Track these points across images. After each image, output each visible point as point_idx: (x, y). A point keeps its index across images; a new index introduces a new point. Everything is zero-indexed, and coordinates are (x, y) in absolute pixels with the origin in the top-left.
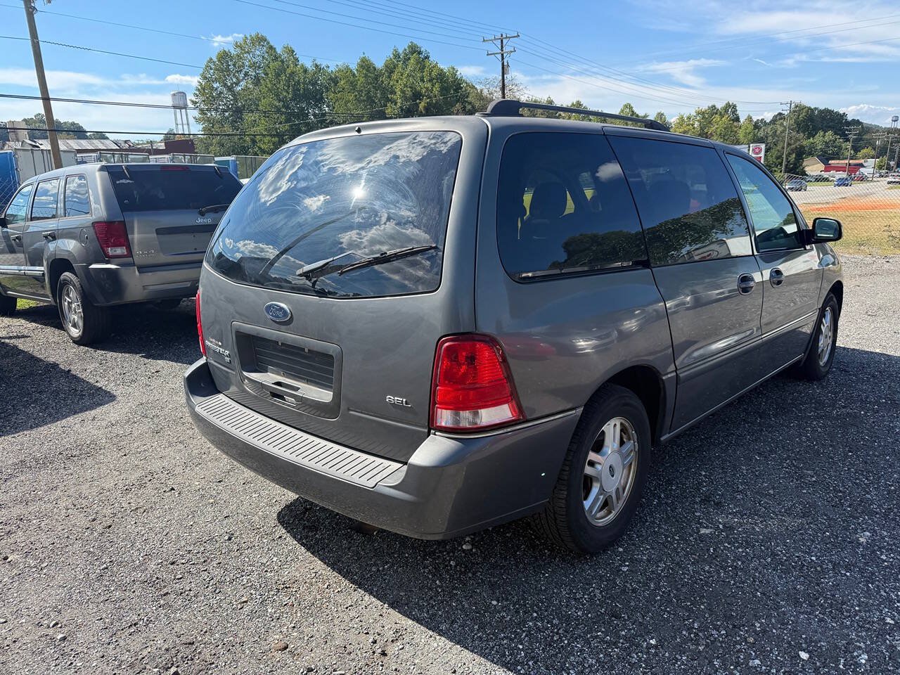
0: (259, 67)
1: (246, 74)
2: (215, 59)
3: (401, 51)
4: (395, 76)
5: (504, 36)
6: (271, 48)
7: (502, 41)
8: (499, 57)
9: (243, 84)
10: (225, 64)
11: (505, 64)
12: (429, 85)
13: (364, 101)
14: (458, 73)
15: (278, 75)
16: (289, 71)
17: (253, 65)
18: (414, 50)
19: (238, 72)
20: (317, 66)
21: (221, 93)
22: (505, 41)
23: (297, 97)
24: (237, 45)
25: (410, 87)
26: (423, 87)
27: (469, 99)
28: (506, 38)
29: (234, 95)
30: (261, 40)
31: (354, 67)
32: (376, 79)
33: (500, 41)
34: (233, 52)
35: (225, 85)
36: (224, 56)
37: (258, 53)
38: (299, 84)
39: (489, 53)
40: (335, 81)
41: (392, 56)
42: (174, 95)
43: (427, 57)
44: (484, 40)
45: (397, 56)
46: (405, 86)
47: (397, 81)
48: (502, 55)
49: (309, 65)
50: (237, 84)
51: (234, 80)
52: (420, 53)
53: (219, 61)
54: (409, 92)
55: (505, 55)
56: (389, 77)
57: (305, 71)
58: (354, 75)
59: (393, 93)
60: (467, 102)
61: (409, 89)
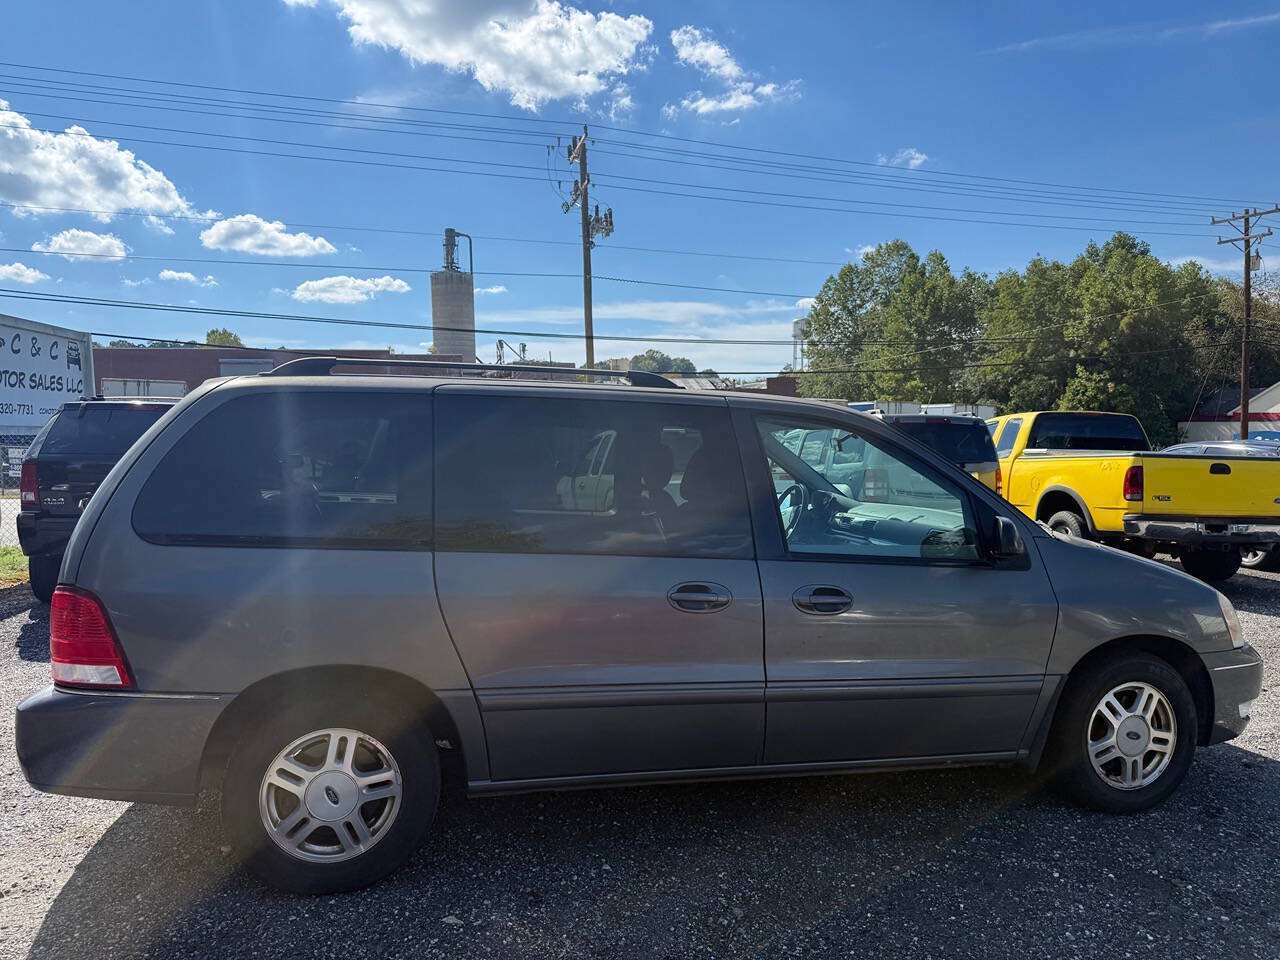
0: (893, 283)
1: (875, 292)
2: (836, 277)
3: (1100, 246)
4: (1083, 283)
5: (1251, 212)
6: (912, 256)
7: (1247, 221)
8: (1242, 244)
9: (869, 306)
10: (849, 283)
11: (1253, 254)
12: (1140, 292)
13: (1033, 319)
14: (1203, 271)
15: (913, 292)
16: (929, 285)
17: (888, 281)
18: (1125, 243)
19: (863, 290)
20: (970, 275)
21: (838, 318)
22: (1252, 220)
23: (937, 316)
24: (868, 257)
25: (1107, 297)
26: (1125, 295)
27: (1221, 309)
28: (1255, 214)
29: (855, 321)
30: (899, 248)
31: (1022, 270)
32: (1055, 286)
33: (1243, 220)
34: (861, 267)
35: (845, 308)
36: (849, 272)
37: (894, 264)
38: (941, 301)
39: (1223, 240)
40: (994, 293)
41: (1085, 254)
42: (797, 322)
43: (1144, 253)
44: (1214, 222)
45: (1093, 253)
46: (1100, 295)
47: (1088, 290)
48: (1247, 242)
49: (957, 274)
50: (860, 306)
51: (858, 302)
52: (1134, 246)
53: (841, 278)
54: (1104, 303)
55: (1252, 241)
56: (1075, 284)
57: (952, 283)
58: (1022, 285)
59: (1079, 305)
60: (1216, 313)
61: (1105, 300)
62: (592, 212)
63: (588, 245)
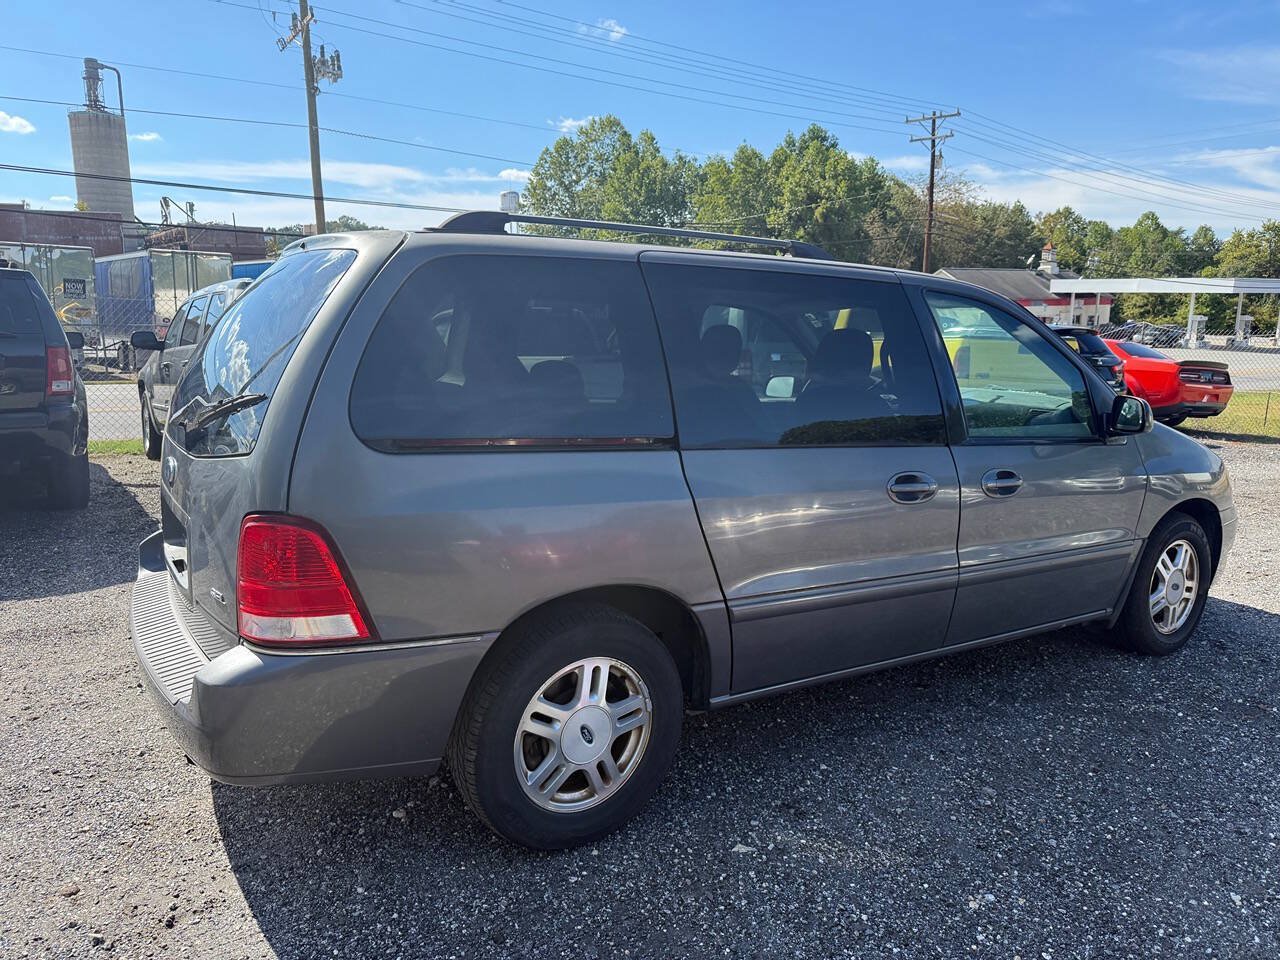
0: (607, 160)
1: (590, 169)
2: (552, 150)
3: (797, 137)
4: (784, 172)
5: (938, 114)
6: (625, 134)
7: (934, 122)
8: (929, 143)
9: (584, 182)
10: (564, 156)
11: (937, 153)
12: (831, 183)
13: (738, 205)
14: (879, 166)
15: (629, 171)
16: (643, 165)
17: (601, 158)
18: (817, 135)
19: (579, 166)
20: (681, 158)
21: (555, 194)
22: (938, 122)
23: (651, 201)
24: (582, 131)
25: (805, 187)
26: (822, 186)
27: (892, 203)
28: (941, 116)
29: (571, 197)
30: (612, 124)
31: (729, 156)
32: (759, 174)
33: (931, 121)
34: (576, 140)
35: (561, 183)
36: (564, 145)
37: (608, 141)
38: (655, 182)
39: (914, 138)
40: (703, 178)
41: (784, 144)
42: (504, 195)
43: (834, 146)
44: (907, 121)
45: (791, 143)
46: (798, 185)
47: (787, 179)
48: (934, 141)
49: (670, 158)
50: (577, 182)
51: (574, 177)
52: (824, 139)
53: (557, 152)
54: (802, 193)
55: (937, 141)
56: (777, 173)
57: (665, 165)
58: (729, 171)
59: (780, 193)
60: (888, 206)
61: (802, 189)
62: (315, 53)
63: (312, 92)
